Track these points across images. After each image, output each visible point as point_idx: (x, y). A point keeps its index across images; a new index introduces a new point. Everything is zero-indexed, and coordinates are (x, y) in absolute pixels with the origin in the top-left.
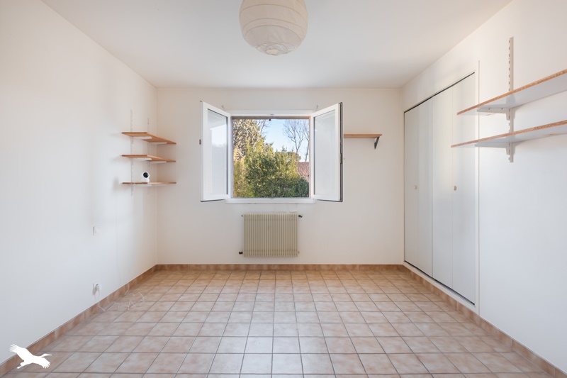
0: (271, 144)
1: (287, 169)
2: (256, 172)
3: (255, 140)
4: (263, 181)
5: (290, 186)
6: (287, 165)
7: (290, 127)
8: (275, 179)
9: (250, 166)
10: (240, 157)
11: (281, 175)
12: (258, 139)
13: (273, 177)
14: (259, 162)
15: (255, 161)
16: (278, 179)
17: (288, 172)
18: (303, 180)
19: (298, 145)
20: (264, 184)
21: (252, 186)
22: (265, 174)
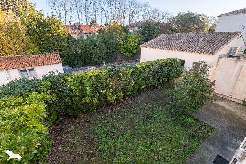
0: (41, 11)
1: (59, 29)
2: (34, 30)
3: (26, 7)
4: (42, 37)
5: (63, 40)
6: (58, 26)
7: (51, 2)
8: (51, 36)
9: (27, 26)
10: (16, 19)
11: (55, 33)
12: (28, 6)
13: (49, 34)
14: (34, 23)
15: (31, 22)
16: (53, 35)
17: (60, 31)
18: (71, 37)
19: (59, 14)
20: (43, 39)
21: (33, 41)
22: (43, 32)
